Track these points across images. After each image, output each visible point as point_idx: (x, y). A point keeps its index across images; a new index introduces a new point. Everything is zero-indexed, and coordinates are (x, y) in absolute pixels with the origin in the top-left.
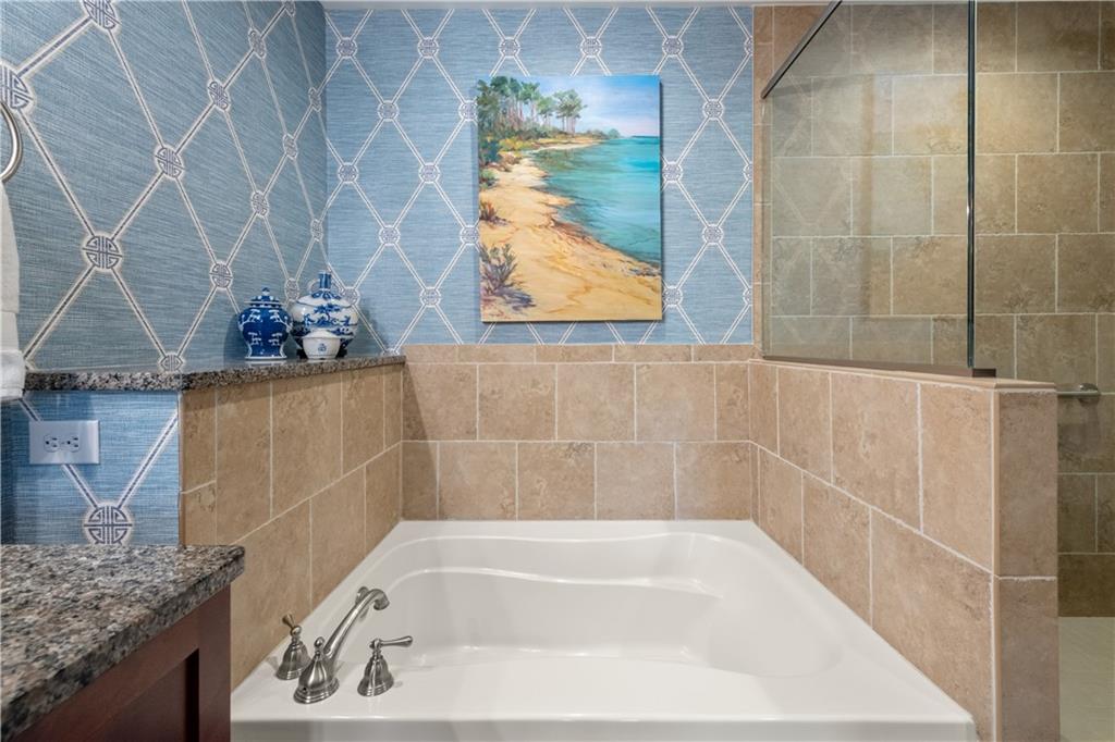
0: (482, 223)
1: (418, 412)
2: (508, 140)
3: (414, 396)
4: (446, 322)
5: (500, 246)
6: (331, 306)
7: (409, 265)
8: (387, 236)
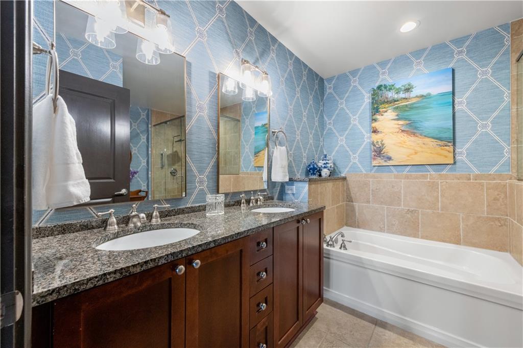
0: (373, 133)
1: (350, 194)
2: (383, 105)
3: (349, 189)
4: (360, 166)
5: (380, 141)
6: (327, 163)
7: (348, 149)
8: (341, 141)
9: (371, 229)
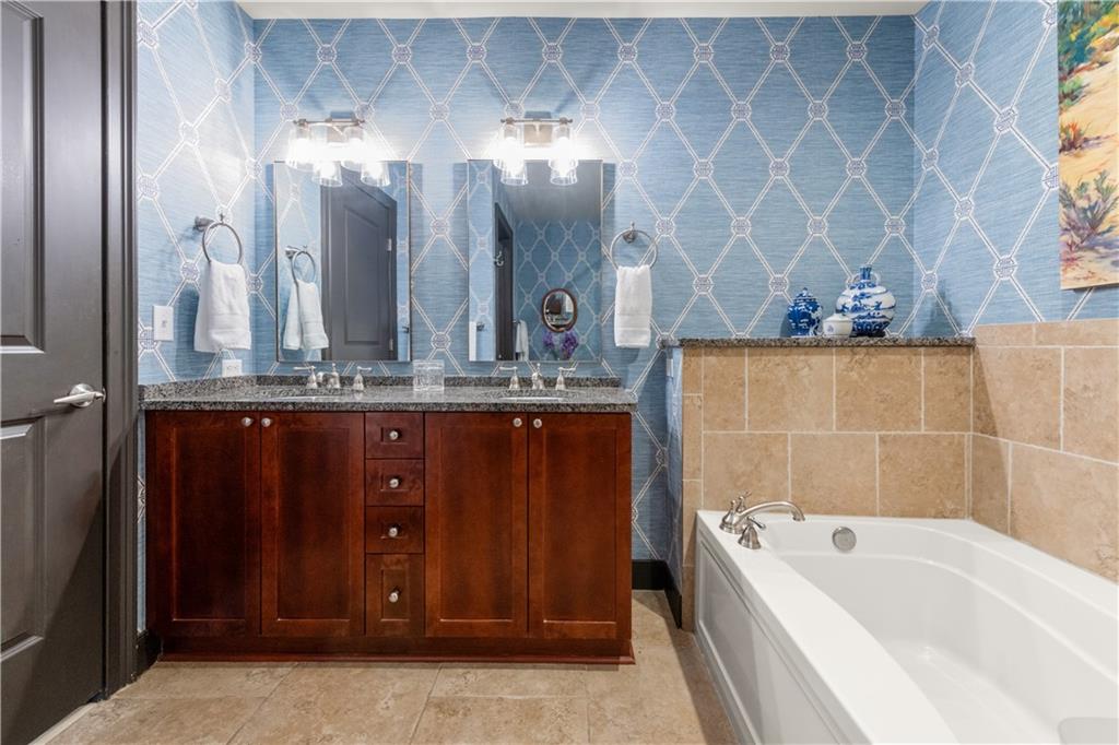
0: (1063, 156)
1: (988, 402)
2: (1106, 18)
5: (1091, 179)
7: (983, 235)
9: (1061, 553)
